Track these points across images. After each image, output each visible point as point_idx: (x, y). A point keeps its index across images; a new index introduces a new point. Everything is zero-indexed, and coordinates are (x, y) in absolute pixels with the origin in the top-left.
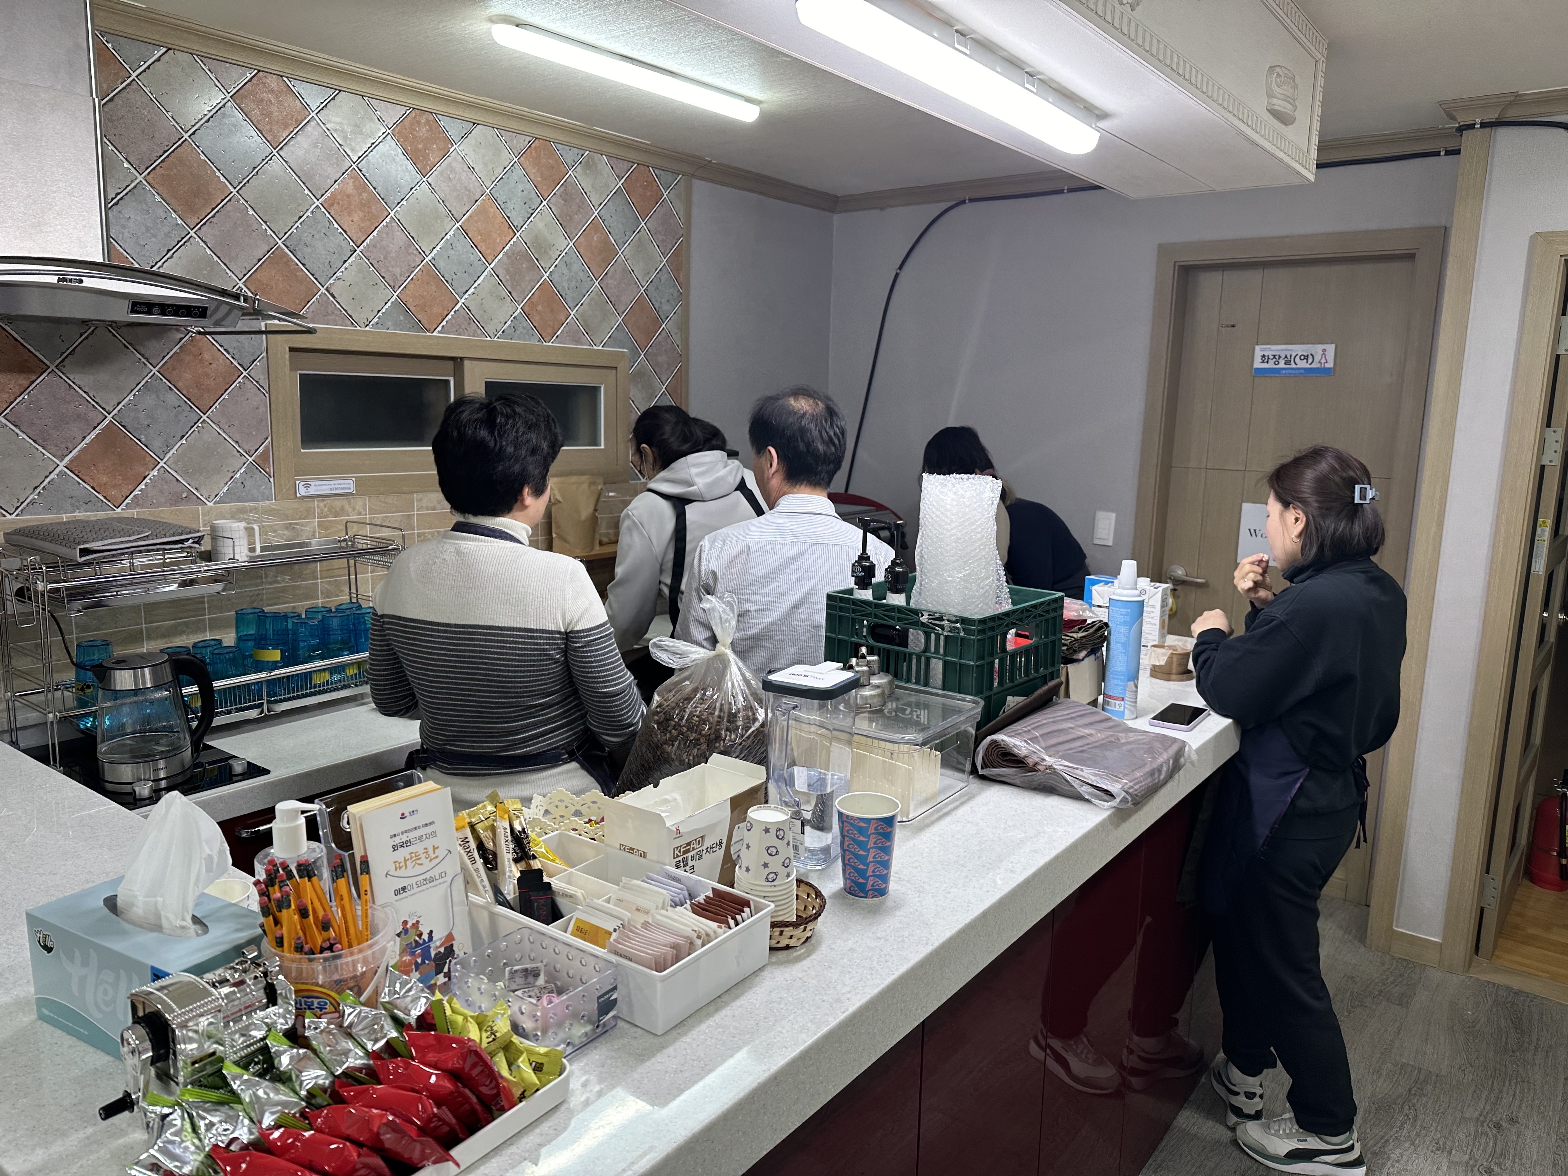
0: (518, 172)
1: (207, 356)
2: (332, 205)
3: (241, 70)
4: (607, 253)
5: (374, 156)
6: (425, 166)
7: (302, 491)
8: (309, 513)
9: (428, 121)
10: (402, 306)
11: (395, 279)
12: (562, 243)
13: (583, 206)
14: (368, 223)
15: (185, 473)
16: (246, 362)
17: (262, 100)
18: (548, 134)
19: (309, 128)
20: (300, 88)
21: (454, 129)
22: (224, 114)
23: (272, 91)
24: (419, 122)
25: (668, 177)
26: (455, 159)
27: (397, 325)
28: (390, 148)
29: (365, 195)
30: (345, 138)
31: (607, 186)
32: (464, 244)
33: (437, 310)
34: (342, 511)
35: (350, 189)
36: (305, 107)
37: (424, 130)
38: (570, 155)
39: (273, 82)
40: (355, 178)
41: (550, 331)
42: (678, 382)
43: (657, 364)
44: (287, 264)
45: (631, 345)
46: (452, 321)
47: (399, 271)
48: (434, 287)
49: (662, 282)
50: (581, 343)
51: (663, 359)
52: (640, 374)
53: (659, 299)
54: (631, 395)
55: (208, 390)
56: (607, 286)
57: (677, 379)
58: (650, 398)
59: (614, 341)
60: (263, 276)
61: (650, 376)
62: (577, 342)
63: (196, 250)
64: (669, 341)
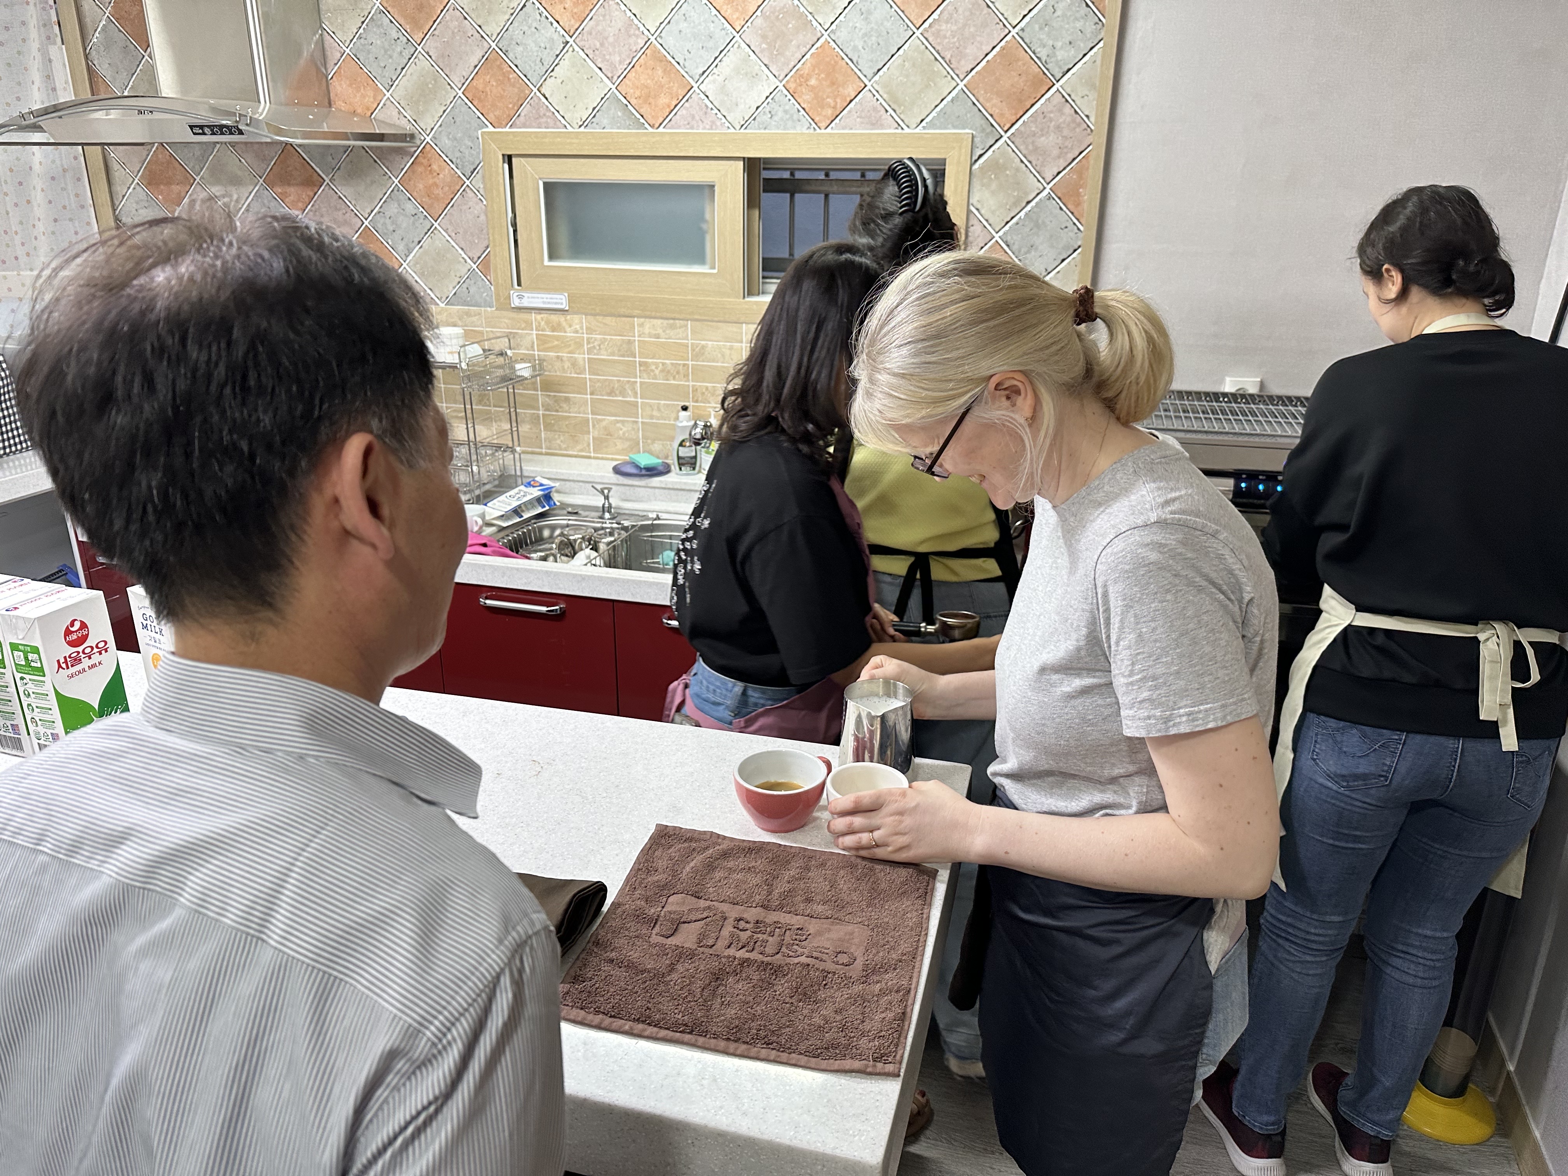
1: (435, 167)
8: (526, 325)
10: (621, 99)
11: (614, 68)
14: (581, 7)
16: (468, 172)
27: (615, 122)
33: (663, 100)
34: (559, 327)
41: (829, 112)
42: (1080, 176)
43: (1036, 149)
44: (500, 67)
45: (981, 122)
46: (683, 112)
47: (618, 59)
48: (660, 72)
49: (1058, 13)
50: (882, 127)
51: (1050, 141)
52: (996, 167)
53: (1051, 43)
54: (974, 200)
55: (437, 199)
56: (937, 34)
57: (1080, 172)
58: (1015, 204)
59: (944, 119)
60: (479, 83)
61: (1018, 170)
62: (874, 125)
63: (423, 63)
64: (1067, 110)
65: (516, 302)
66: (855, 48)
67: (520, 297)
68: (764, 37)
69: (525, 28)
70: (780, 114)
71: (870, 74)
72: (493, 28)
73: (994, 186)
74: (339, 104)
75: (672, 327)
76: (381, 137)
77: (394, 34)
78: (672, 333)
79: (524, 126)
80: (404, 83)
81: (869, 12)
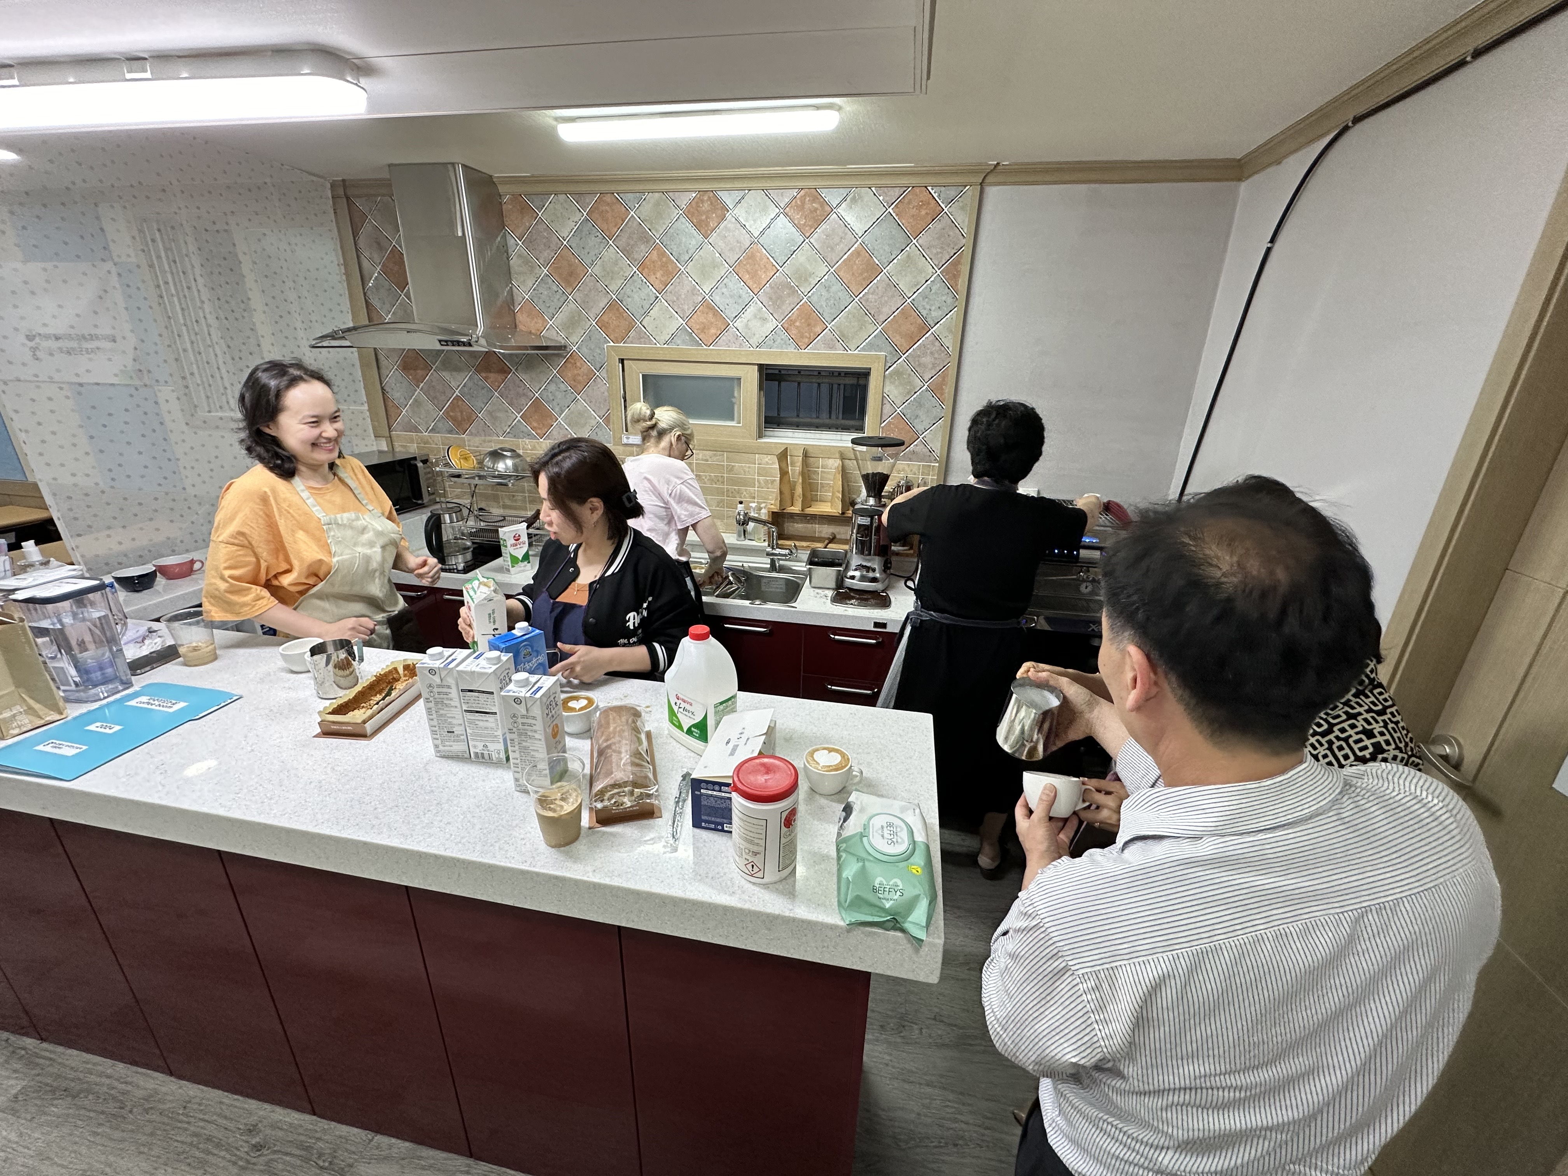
0: (783, 220)
1: (578, 364)
3: (590, 196)
4: (871, 273)
5: (669, 231)
6: (706, 231)
9: (709, 197)
10: (688, 330)
11: (684, 312)
12: (822, 271)
13: (846, 235)
14: (666, 278)
15: (569, 424)
16: (599, 368)
19: (631, 222)
20: (626, 197)
21: (730, 198)
22: (582, 226)
24: (702, 201)
25: (951, 191)
26: (730, 221)
27: (684, 342)
28: (682, 223)
29: (664, 259)
30: (651, 224)
31: (875, 215)
32: (733, 284)
33: (713, 331)
35: (654, 257)
36: (627, 209)
37: (706, 205)
40: (659, 249)
41: (806, 340)
42: (944, 380)
43: (919, 365)
44: (618, 309)
45: (890, 349)
46: (724, 338)
47: (686, 307)
48: (711, 315)
49: (933, 291)
50: (836, 349)
51: (927, 360)
52: (898, 373)
53: (928, 307)
54: (886, 390)
55: (579, 382)
56: (867, 300)
57: (944, 377)
58: (908, 393)
59: (871, 346)
60: (605, 318)
61: (909, 375)
62: (831, 348)
63: (572, 306)
64: (937, 343)
65: (625, 441)
66: (821, 306)
67: (628, 438)
68: (771, 298)
69: (633, 288)
70: (779, 341)
71: (829, 320)
72: (614, 287)
73: (897, 383)
74: (521, 327)
75: (715, 455)
76: (546, 348)
77: (555, 288)
78: (715, 458)
79: (632, 343)
80: (561, 317)
81: (829, 287)
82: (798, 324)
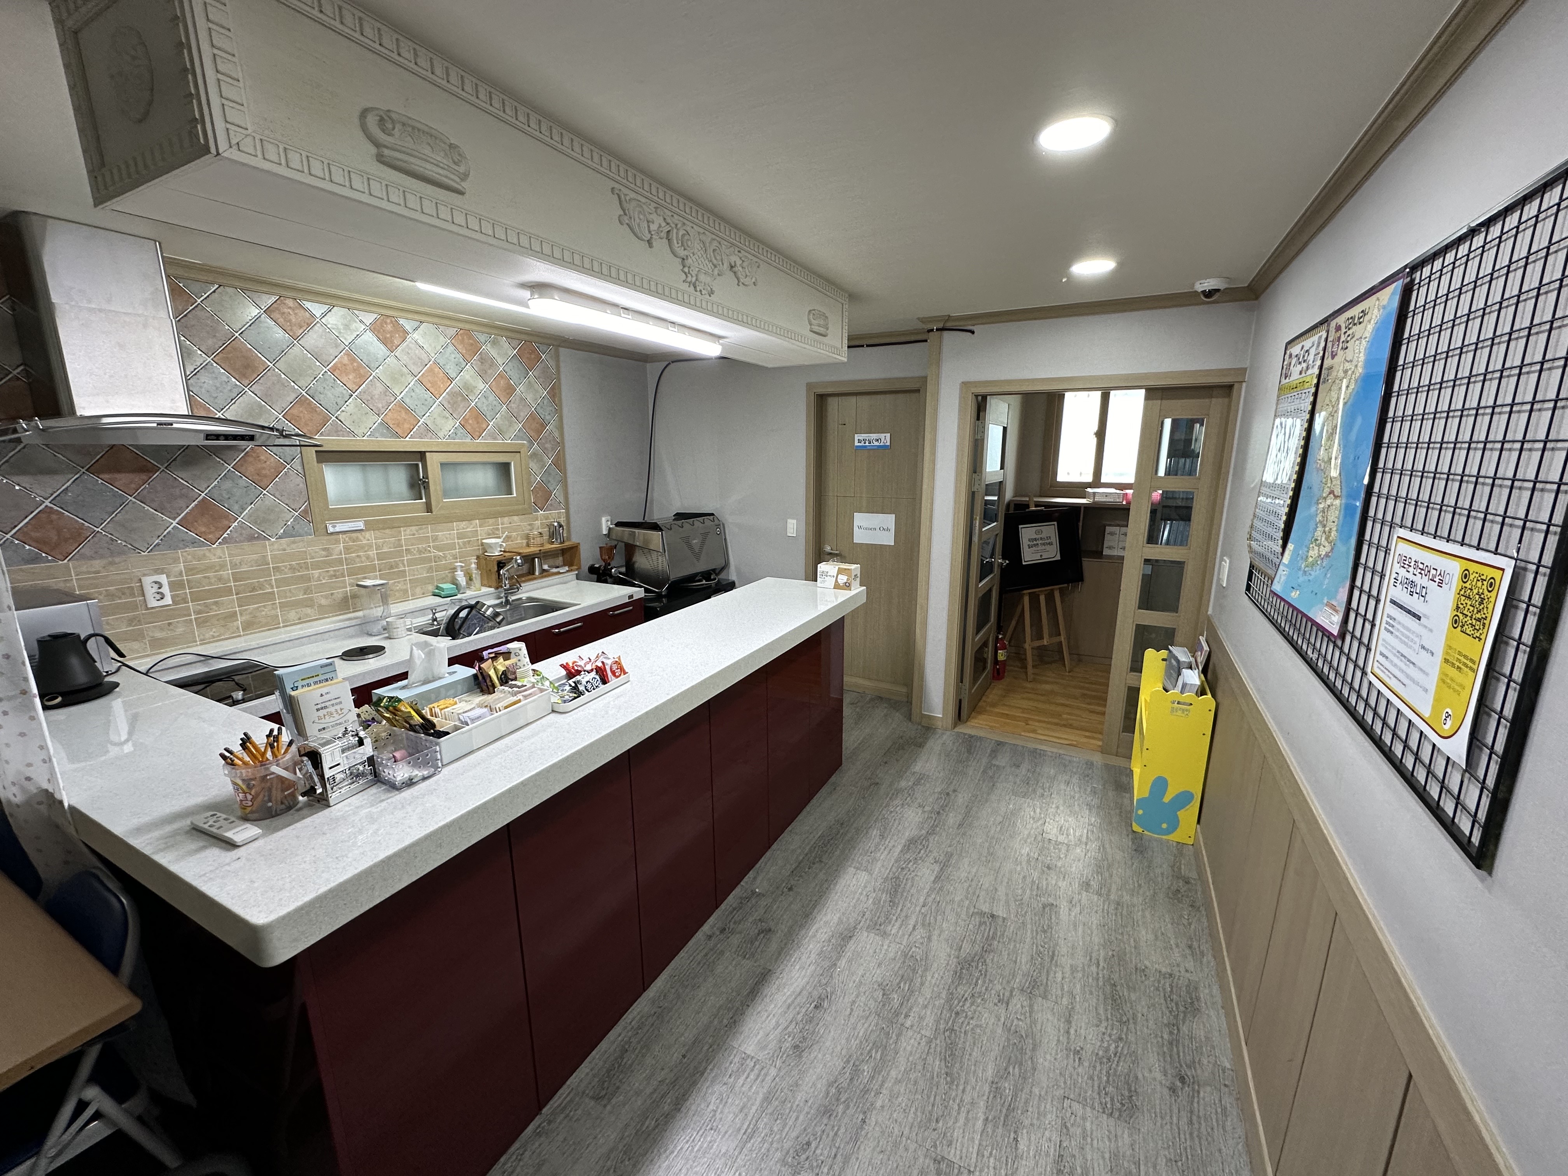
0: (451, 348)
1: (262, 458)
2: (335, 370)
3: (268, 296)
4: (510, 390)
5: (359, 341)
6: (392, 346)
7: (331, 529)
8: (337, 542)
9: (392, 322)
10: (385, 424)
11: (379, 410)
12: (481, 386)
13: (493, 364)
15: (255, 523)
16: (289, 460)
17: (284, 313)
18: (467, 326)
19: (316, 327)
20: (308, 305)
21: (408, 325)
22: (260, 322)
23: (290, 308)
24: (386, 323)
25: (544, 348)
26: (410, 342)
27: (383, 435)
28: (369, 337)
29: (355, 364)
30: (340, 333)
31: (507, 354)
32: (420, 390)
33: (406, 426)
34: (357, 539)
35: (346, 360)
36: (313, 316)
37: (389, 326)
38: (482, 338)
39: (290, 303)
40: (348, 355)
41: (477, 433)
42: (558, 457)
43: (545, 448)
44: (308, 404)
45: (528, 439)
46: (417, 432)
47: (381, 405)
48: (403, 413)
49: (544, 403)
51: (549, 445)
52: (535, 454)
53: (543, 413)
54: (530, 466)
55: (265, 476)
56: (510, 407)
58: (542, 467)
60: (295, 411)
61: (541, 455)
63: (250, 397)
66: (484, 409)
67: (334, 527)
68: (449, 402)
69: (325, 386)
70: (459, 434)
71: (490, 420)
73: (535, 460)
77: (225, 379)
79: (329, 435)
81: (487, 397)
82: (470, 422)
